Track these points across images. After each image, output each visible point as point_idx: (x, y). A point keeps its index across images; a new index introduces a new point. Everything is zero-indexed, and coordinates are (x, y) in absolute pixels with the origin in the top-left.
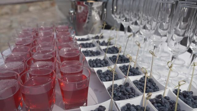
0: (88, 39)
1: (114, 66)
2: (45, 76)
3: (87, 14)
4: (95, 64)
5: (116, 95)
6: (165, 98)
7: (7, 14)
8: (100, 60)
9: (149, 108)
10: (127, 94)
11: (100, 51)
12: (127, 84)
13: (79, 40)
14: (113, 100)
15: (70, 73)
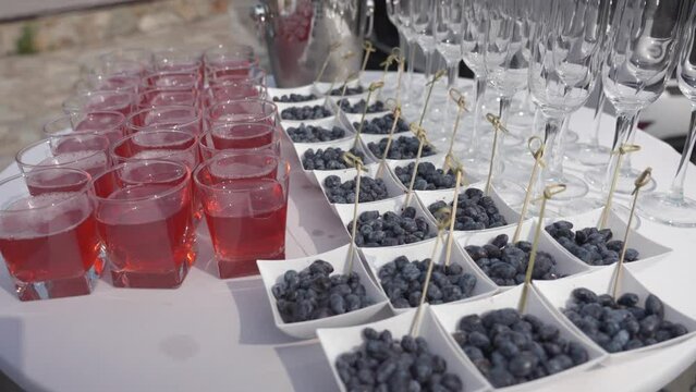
0: (311, 98)
1: (378, 165)
2: (166, 183)
3: (309, 18)
4: (321, 163)
5: (370, 237)
6: (520, 245)
7: (67, 43)
8: (338, 151)
9: (461, 269)
10: (400, 234)
11: (343, 127)
12: (409, 212)
13: (284, 99)
14: (354, 245)
15: (239, 176)
